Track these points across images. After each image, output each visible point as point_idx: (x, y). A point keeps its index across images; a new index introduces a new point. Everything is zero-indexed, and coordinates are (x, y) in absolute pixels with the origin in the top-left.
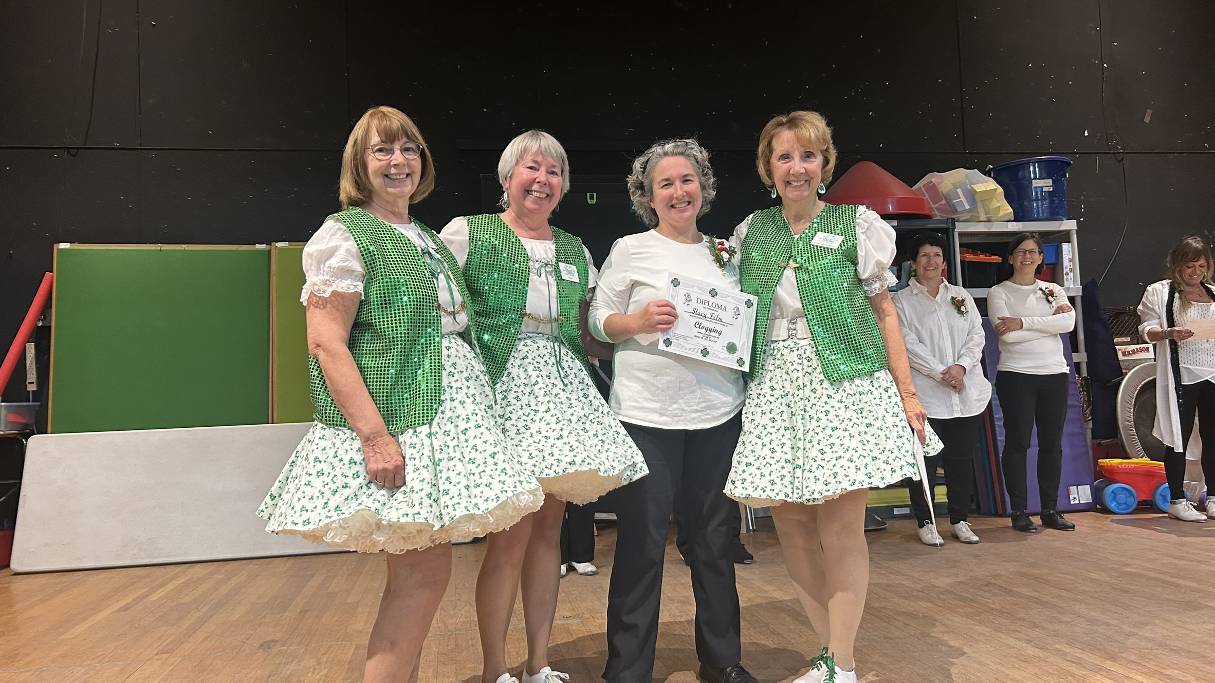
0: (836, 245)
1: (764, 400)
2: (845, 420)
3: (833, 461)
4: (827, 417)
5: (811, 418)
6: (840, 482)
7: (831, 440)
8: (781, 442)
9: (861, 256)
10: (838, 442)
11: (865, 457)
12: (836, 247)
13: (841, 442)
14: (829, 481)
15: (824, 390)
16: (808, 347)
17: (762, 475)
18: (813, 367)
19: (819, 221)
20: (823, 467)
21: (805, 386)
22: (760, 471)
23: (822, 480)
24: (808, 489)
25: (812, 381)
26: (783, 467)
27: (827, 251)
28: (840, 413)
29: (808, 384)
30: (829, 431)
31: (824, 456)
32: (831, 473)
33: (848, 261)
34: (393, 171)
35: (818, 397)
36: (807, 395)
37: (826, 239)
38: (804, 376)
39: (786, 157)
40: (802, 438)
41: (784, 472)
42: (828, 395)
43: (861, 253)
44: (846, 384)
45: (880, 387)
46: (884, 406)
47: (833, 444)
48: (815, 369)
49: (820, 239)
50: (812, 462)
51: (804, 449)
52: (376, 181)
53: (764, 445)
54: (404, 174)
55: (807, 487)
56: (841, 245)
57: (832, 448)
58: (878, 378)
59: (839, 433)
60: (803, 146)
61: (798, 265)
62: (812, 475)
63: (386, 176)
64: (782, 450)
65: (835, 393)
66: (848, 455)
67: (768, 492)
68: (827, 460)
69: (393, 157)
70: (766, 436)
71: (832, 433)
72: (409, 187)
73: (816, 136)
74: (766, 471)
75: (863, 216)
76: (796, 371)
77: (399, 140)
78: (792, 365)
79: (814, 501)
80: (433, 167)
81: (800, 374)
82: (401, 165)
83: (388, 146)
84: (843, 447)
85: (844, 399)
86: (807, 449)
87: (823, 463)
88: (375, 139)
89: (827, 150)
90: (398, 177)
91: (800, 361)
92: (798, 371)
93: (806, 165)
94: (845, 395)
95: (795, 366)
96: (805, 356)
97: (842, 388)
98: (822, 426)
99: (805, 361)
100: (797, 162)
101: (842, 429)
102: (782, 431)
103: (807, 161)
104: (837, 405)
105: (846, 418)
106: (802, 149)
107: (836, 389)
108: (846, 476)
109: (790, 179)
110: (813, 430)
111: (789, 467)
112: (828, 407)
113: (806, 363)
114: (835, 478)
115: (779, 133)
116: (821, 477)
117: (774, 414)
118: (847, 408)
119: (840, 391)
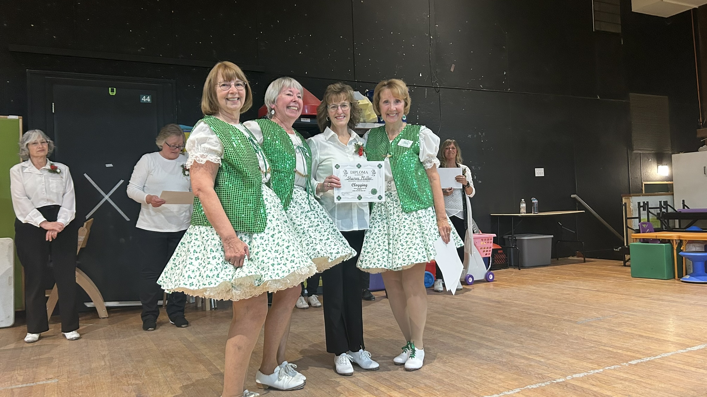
0: (409, 146)
1: (376, 221)
2: (413, 230)
3: (407, 250)
5: (396, 229)
6: (411, 260)
7: (407, 239)
8: (383, 241)
9: (421, 151)
10: (410, 240)
11: (422, 248)
12: (409, 147)
13: (411, 240)
14: (405, 259)
15: (403, 216)
16: (396, 195)
17: (374, 257)
18: (398, 204)
19: (402, 133)
20: (402, 252)
21: (394, 214)
22: (373, 255)
23: (402, 258)
24: (395, 263)
25: (397, 211)
26: (384, 253)
27: (406, 149)
28: (411, 226)
29: (395, 212)
30: (405, 235)
31: (403, 247)
32: (406, 255)
33: (415, 153)
34: (230, 96)
35: (400, 219)
36: (395, 218)
37: (405, 143)
38: (394, 209)
39: (386, 102)
40: (392, 239)
41: (384, 255)
42: (405, 218)
43: (421, 149)
44: (414, 213)
45: (429, 215)
46: (430, 224)
47: (407, 241)
48: (399, 205)
49: (402, 143)
50: (397, 250)
51: (393, 244)
52: (222, 102)
54: (237, 98)
55: (395, 262)
56: (411, 146)
57: (407, 243)
58: (430, 211)
59: (410, 236)
60: (394, 97)
61: (391, 156)
62: (397, 256)
63: (227, 99)
64: (383, 245)
65: (409, 217)
66: (414, 247)
67: (377, 265)
68: (404, 249)
69: (231, 89)
70: (376, 238)
71: (407, 236)
72: (239, 106)
73: (401, 92)
74: (376, 255)
75: (423, 131)
76: (390, 207)
77: (233, 80)
78: (389, 204)
79: (398, 269)
81: (392, 208)
82: (235, 93)
83: (227, 83)
84: (412, 243)
85: (413, 220)
86: (394, 244)
87: (402, 250)
88: (221, 79)
89: (406, 99)
90: (233, 100)
91: (392, 202)
92: (391, 207)
93: (397, 106)
94: (413, 218)
95: (390, 204)
96: (394, 199)
97: (412, 215)
98: (402, 233)
99: (394, 202)
100: (392, 105)
101: (412, 234)
102: (384, 236)
103: (397, 104)
104: (409, 223)
105: (414, 229)
106: (395, 99)
107: (409, 215)
108: (414, 257)
109: (389, 113)
110: (397, 235)
111: (387, 252)
112: (405, 224)
113: (395, 203)
114: (408, 257)
115: (383, 90)
116: (401, 257)
117: (380, 228)
118: (414, 224)
119: (411, 216)
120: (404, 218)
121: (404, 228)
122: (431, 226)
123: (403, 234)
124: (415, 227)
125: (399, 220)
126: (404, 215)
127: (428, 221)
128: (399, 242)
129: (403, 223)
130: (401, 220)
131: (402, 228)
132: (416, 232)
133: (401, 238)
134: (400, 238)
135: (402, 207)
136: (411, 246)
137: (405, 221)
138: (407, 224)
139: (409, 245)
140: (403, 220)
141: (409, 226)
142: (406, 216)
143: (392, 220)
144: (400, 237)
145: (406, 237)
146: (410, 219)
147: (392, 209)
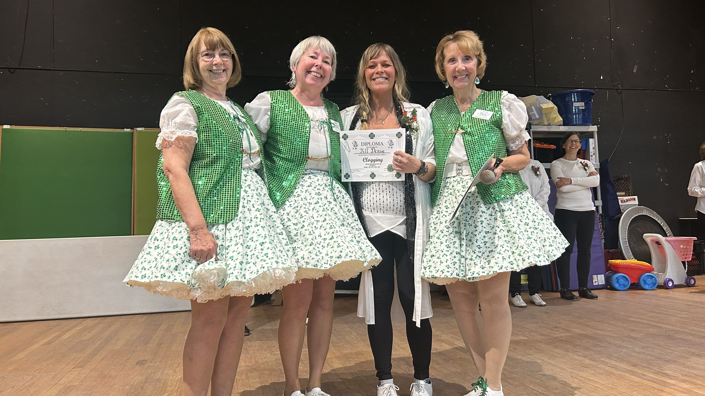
4: (482, 225)
5: (470, 225)
8: (453, 241)
12: (488, 119)
15: (479, 208)
17: (441, 263)
19: (477, 102)
21: (466, 205)
22: (440, 260)
25: (471, 202)
26: (455, 257)
27: (483, 121)
29: (468, 204)
33: (496, 127)
34: (214, 68)
35: (475, 212)
36: (467, 211)
39: (452, 60)
41: (456, 260)
42: (482, 211)
43: (505, 122)
49: (478, 114)
51: (466, 245)
52: (205, 75)
53: (442, 243)
54: (222, 70)
56: (491, 117)
60: (463, 53)
61: (464, 131)
62: (472, 262)
63: (211, 71)
64: (454, 246)
67: (446, 273)
69: (215, 59)
70: (443, 237)
72: (224, 79)
73: (472, 46)
74: (443, 259)
75: (506, 97)
77: (218, 49)
79: (473, 280)
80: (239, 66)
82: (219, 64)
83: (210, 52)
88: (203, 48)
89: (480, 55)
90: (217, 72)
93: (466, 65)
94: (494, 211)
100: (460, 63)
103: (466, 62)
107: (488, 207)
109: (456, 74)
112: (482, 219)
115: (447, 45)
118: (495, 219)
119: (491, 209)
131: (479, 224)
133: (478, 237)
141: (488, 222)
142: (484, 209)
145: (484, 237)
146: (489, 212)
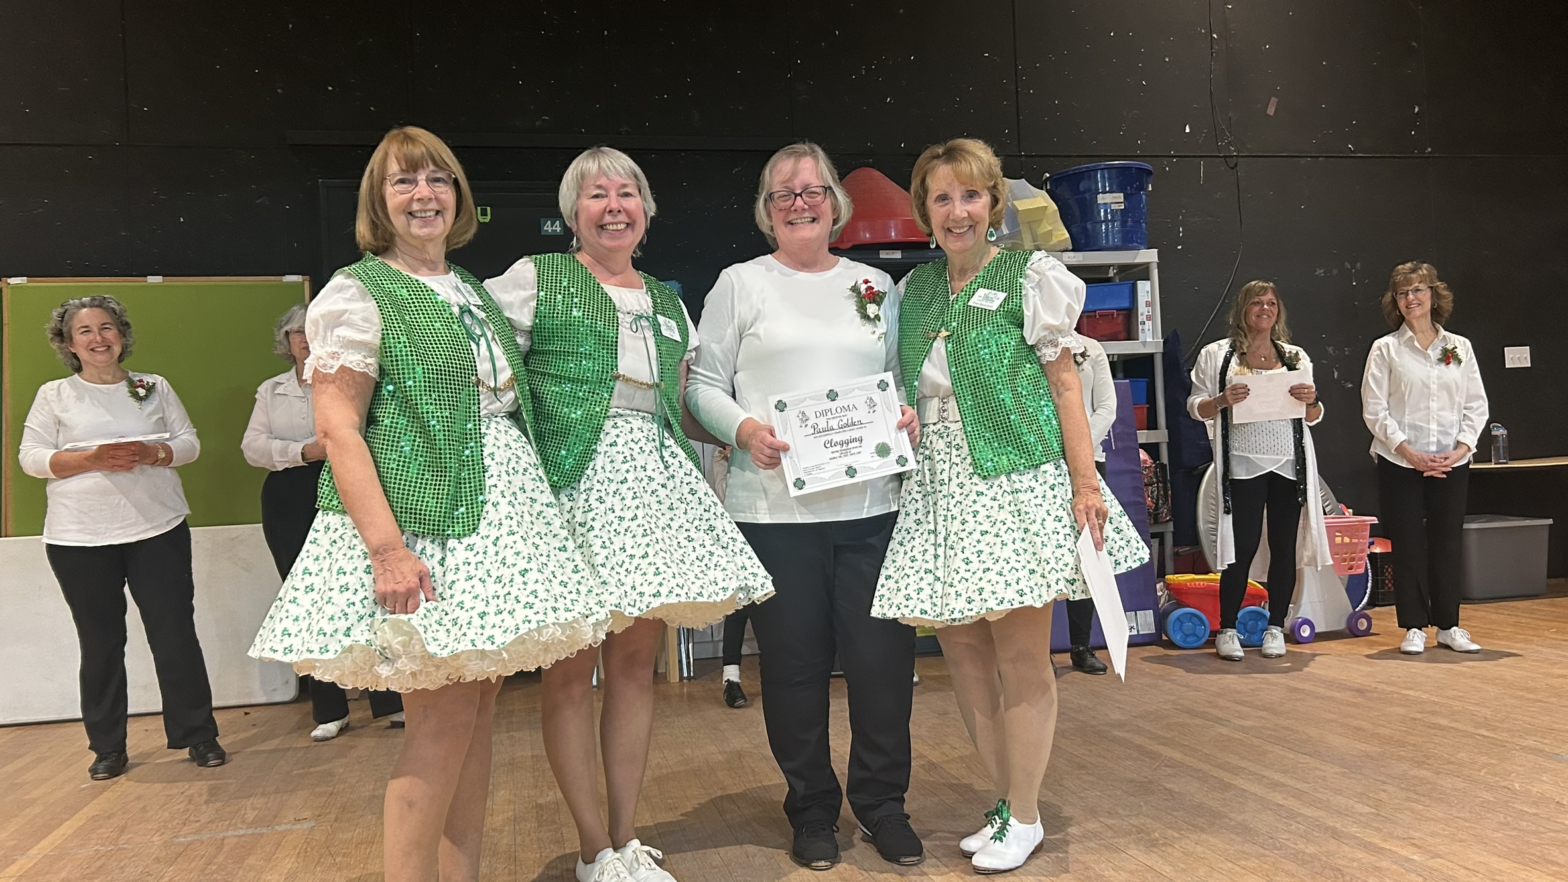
0: (996, 305)
4: (975, 519)
6: (986, 600)
11: (1018, 570)
12: (996, 308)
13: (990, 550)
14: (972, 598)
15: (973, 486)
16: (958, 433)
17: (898, 590)
19: (984, 274)
20: (967, 580)
21: (950, 480)
23: (964, 596)
24: (948, 607)
25: (959, 473)
27: (988, 313)
29: (954, 477)
31: (969, 567)
32: (976, 588)
33: (1012, 323)
34: (417, 206)
35: (965, 493)
36: (951, 491)
37: (986, 298)
38: (950, 468)
39: (943, 198)
40: (944, 544)
42: (978, 491)
43: (1028, 314)
49: (980, 298)
51: (945, 558)
52: (398, 221)
54: (433, 210)
55: (947, 605)
56: (1001, 305)
57: (979, 557)
60: (963, 184)
61: (948, 333)
62: (953, 590)
63: (409, 213)
65: (988, 489)
66: (997, 568)
68: (972, 571)
69: (417, 189)
72: (439, 229)
73: (981, 171)
75: (1035, 265)
76: (942, 462)
77: (424, 168)
82: (427, 200)
83: (410, 176)
84: (992, 556)
86: (948, 557)
87: (967, 576)
88: (394, 168)
89: (995, 187)
90: (424, 215)
91: (949, 450)
92: (945, 462)
93: (969, 207)
94: (1000, 492)
95: (942, 456)
96: (954, 443)
97: (997, 483)
98: (968, 530)
99: (954, 449)
100: (957, 203)
101: (993, 534)
102: (925, 536)
103: (969, 202)
104: (989, 504)
105: (999, 520)
106: (963, 188)
107: (990, 483)
108: (994, 593)
109: (950, 225)
110: (956, 534)
111: (930, 578)
112: (977, 507)
113: (954, 452)
114: (980, 594)
115: (933, 168)
116: (963, 593)
117: (919, 516)
118: (1001, 507)
119: (995, 487)
120: (974, 492)
121: (975, 516)
122: (1048, 511)
123: (970, 534)
124: (1003, 515)
125: (963, 496)
126: (976, 484)
127: (1039, 501)
128: (959, 552)
129: (971, 504)
130: (967, 496)
131: (969, 518)
132: (1004, 528)
133: (966, 543)
134: (962, 544)
135: (974, 464)
136: (989, 564)
137: (977, 499)
138: (984, 506)
139: (984, 562)
140: (973, 496)
141: (987, 513)
142: (982, 487)
143: (944, 496)
144: (962, 539)
145: (979, 542)
146: (991, 493)
147: (948, 469)
